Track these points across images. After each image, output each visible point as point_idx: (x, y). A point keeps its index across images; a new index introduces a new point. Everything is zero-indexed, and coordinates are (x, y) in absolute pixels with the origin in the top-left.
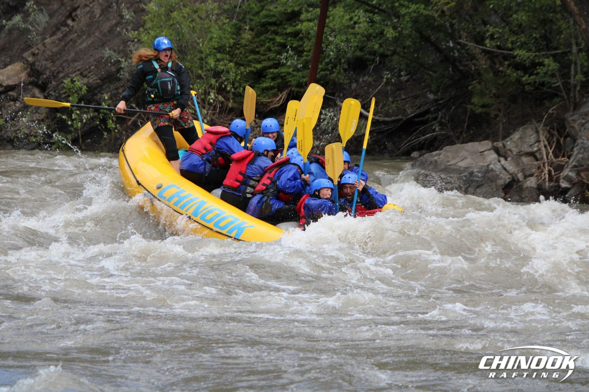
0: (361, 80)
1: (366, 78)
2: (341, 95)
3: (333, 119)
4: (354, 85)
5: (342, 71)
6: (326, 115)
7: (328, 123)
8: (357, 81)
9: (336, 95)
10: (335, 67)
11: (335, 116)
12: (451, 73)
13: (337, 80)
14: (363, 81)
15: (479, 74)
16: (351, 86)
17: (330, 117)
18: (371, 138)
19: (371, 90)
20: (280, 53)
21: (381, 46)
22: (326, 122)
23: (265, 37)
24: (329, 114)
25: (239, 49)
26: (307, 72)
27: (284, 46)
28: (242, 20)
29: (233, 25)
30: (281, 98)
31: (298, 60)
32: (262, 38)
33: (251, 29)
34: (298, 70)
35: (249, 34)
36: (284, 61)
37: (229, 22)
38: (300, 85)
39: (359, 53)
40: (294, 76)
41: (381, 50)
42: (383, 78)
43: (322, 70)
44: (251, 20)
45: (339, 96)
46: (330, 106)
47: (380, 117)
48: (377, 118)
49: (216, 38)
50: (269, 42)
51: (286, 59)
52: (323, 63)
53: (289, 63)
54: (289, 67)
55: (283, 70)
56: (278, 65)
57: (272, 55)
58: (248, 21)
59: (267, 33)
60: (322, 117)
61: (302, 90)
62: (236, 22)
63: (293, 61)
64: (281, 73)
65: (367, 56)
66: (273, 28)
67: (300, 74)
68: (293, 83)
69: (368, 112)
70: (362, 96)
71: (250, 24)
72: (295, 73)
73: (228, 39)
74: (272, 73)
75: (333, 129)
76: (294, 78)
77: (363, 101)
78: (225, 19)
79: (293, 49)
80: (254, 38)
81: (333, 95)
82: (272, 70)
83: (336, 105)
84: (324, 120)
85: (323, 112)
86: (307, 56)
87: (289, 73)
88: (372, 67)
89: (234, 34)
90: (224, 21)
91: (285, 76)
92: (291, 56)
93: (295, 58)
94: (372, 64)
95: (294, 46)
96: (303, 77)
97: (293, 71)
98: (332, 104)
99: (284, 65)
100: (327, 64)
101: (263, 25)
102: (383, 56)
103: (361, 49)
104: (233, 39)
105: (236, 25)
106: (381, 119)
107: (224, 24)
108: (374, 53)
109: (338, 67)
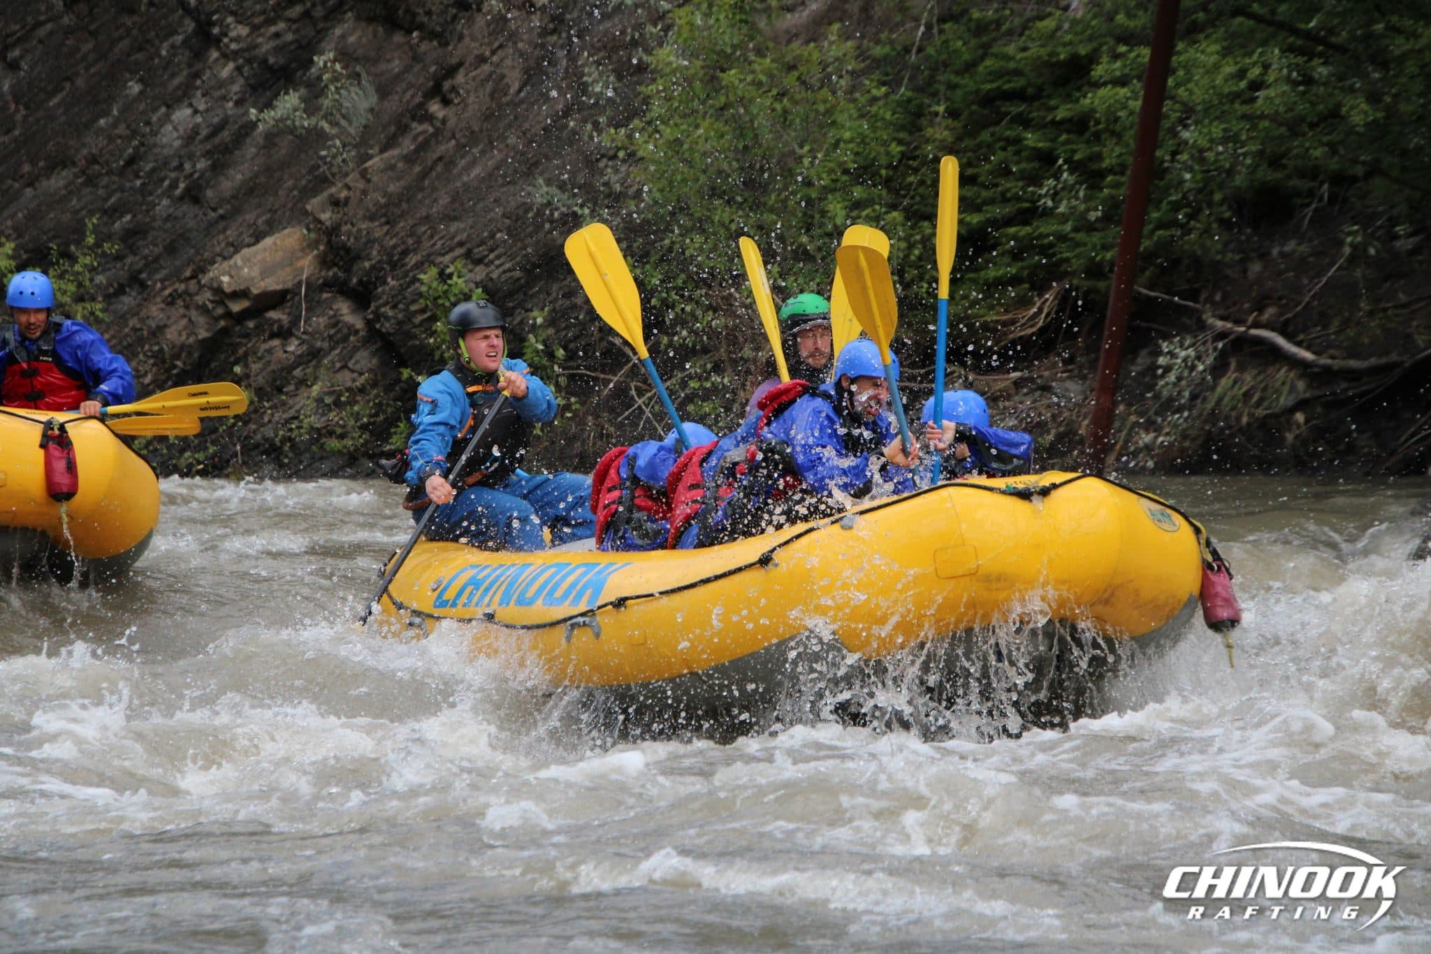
0: (1275, 252)
1: (1290, 246)
2: (1218, 297)
3: (1193, 368)
4: (1255, 268)
5: (1215, 226)
6: (1172, 354)
7: (1179, 379)
8: (1264, 256)
9: (1203, 296)
10: (1195, 215)
11: (1199, 358)
13: (1199, 252)
14: (1283, 255)
16: (1245, 271)
17: (1185, 360)
18: (1307, 421)
19: (1305, 281)
20: (1035, 180)
21: (1333, 148)
22: (1172, 377)
23: (992, 135)
24: (1183, 354)
25: (916, 171)
26: (1115, 232)
27: (1047, 159)
28: (926, 89)
29: (899, 103)
30: (1040, 310)
31: (1087, 199)
32: (985, 136)
33: (953, 114)
34: (1090, 228)
35: (947, 128)
36: (1050, 203)
37: (886, 95)
38: (1095, 271)
39: (1267, 175)
40: (1078, 245)
41: (1334, 164)
42: (1341, 243)
43: (1161, 225)
44: (952, 87)
45: (1210, 300)
46: (1184, 330)
47: (1333, 357)
48: (1324, 361)
49: (851, 140)
50: (1004, 149)
51: (1055, 196)
52: (1164, 205)
53: (1062, 209)
54: (1064, 219)
55: (1047, 228)
56: (1029, 214)
57: (1012, 186)
58: (942, 88)
59: (997, 123)
60: (1162, 361)
61: (1102, 285)
62: (909, 94)
63: (1074, 202)
64: (1041, 236)
65: (1294, 182)
66: (1015, 108)
67: (1096, 238)
68: (1076, 264)
69: (1299, 344)
70: (1280, 298)
71: (947, 99)
72: (1080, 236)
73: (885, 144)
74: (1014, 238)
75: (1194, 397)
76: (1077, 251)
77: (1281, 314)
78: (877, 87)
79: (1074, 167)
80: (960, 139)
81: (1193, 295)
82: (1012, 230)
83: (1202, 326)
84: (1168, 369)
85: (1165, 346)
86: (1116, 185)
87: (1062, 238)
88: (1309, 212)
89: (903, 128)
90: (875, 92)
91: (1051, 245)
92: (1068, 188)
93: (1081, 194)
94: (1308, 205)
95: (1077, 157)
96: (1105, 248)
97: (1076, 230)
98: (1190, 325)
99: (1048, 213)
100: (1176, 207)
101: (988, 100)
102: (1340, 180)
103: (1275, 162)
104: (900, 142)
105: (909, 101)
106: (1337, 364)
107: (875, 99)
108: (1313, 173)
109: (1203, 216)
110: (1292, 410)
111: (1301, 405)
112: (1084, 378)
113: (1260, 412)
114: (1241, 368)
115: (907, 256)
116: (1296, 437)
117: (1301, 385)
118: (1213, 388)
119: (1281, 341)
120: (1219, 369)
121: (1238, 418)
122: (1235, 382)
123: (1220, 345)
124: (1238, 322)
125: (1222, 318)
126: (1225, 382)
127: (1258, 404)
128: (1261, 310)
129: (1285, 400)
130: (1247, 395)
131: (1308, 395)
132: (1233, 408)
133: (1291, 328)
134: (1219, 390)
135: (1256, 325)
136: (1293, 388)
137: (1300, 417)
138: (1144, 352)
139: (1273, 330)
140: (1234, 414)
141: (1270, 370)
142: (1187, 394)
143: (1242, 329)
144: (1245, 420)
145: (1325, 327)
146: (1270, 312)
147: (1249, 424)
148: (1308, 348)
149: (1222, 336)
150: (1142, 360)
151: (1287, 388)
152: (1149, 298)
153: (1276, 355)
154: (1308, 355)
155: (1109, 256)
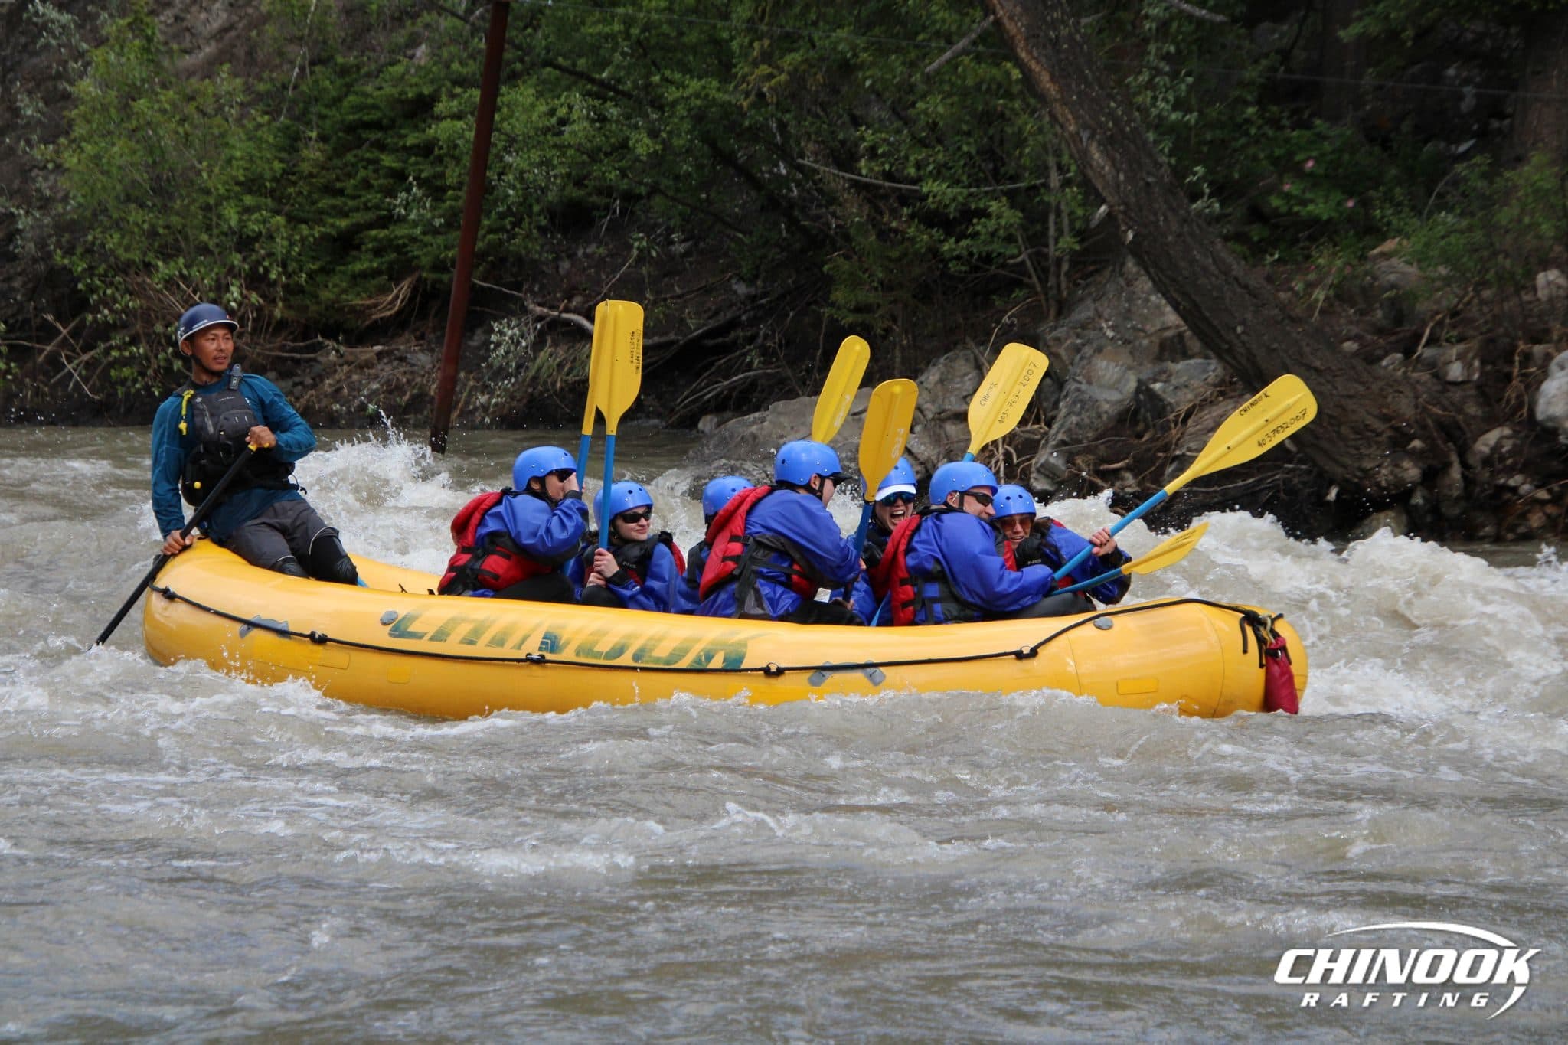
0: (580, 253)
1: (592, 248)
2: (536, 289)
3: (518, 343)
4: (565, 265)
5: (535, 231)
6: (501, 333)
7: (507, 353)
8: (571, 256)
9: (525, 287)
10: (518, 223)
11: (522, 336)
12: (784, 234)
13: (523, 252)
14: (586, 255)
15: (847, 238)
16: (557, 268)
17: (511, 337)
20: (391, 193)
21: (623, 172)
22: (501, 351)
23: (356, 156)
24: (510, 333)
25: (294, 184)
26: (455, 236)
27: (400, 176)
28: (301, 118)
29: (279, 129)
30: (396, 297)
31: (433, 208)
32: (349, 157)
33: (323, 138)
34: (436, 232)
35: (319, 150)
36: (403, 212)
37: (269, 122)
38: (439, 266)
39: (573, 192)
40: (426, 245)
41: (624, 184)
42: (630, 247)
43: (491, 231)
44: (322, 117)
45: (530, 290)
46: (510, 314)
49: (242, 159)
50: (365, 168)
51: (407, 206)
52: (493, 215)
53: (413, 216)
54: (415, 224)
55: (400, 231)
56: (387, 220)
57: (373, 197)
58: (314, 118)
59: (359, 147)
60: (493, 338)
61: (445, 277)
62: (287, 122)
63: (422, 211)
64: (397, 238)
65: (593, 198)
66: (374, 136)
67: (440, 240)
68: (425, 261)
70: (585, 289)
71: (318, 127)
72: (428, 238)
73: (269, 161)
74: (375, 239)
75: (519, 367)
76: (425, 250)
77: (585, 302)
78: (262, 117)
79: (422, 183)
80: (330, 159)
81: (518, 287)
82: (374, 233)
83: (525, 310)
84: (498, 345)
85: (496, 326)
86: (455, 199)
87: (413, 239)
88: (605, 222)
89: (282, 149)
90: (259, 120)
91: (405, 246)
92: (418, 200)
93: (428, 205)
94: (605, 216)
95: (424, 175)
96: (447, 248)
97: (424, 233)
98: (515, 309)
99: (401, 220)
100: (502, 216)
101: (351, 129)
102: (629, 197)
103: (579, 182)
104: (281, 160)
105: (288, 128)
107: (260, 126)
108: (608, 191)
109: (525, 225)
112: (432, 350)
113: (570, 378)
114: (555, 344)
115: (289, 252)
118: (534, 360)
119: (585, 323)
120: (538, 344)
121: (553, 384)
122: (551, 355)
123: (539, 326)
124: (552, 308)
125: (540, 305)
126: (543, 355)
127: (568, 374)
128: (570, 298)
130: (560, 366)
132: (550, 376)
134: (539, 361)
135: (567, 310)
138: (479, 331)
139: (579, 314)
140: (550, 380)
141: (578, 346)
142: (513, 364)
143: (556, 313)
144: (558, 385)
146: (577, 301)
147: (562, 389)
149: (540, 318)
150: (478, 337)
152: (481, 288)
155: (450, 254)
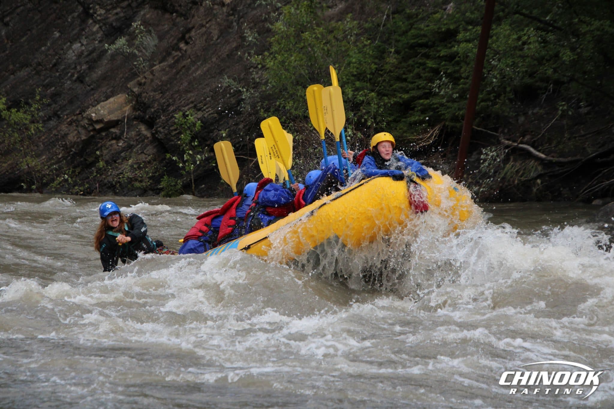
0: (530, 112)
1: (536, 110)
2: (506, 131)
3: (495, 160)
4: (522, 119)
5: (507, 101)
6: (487, 154)
7: (489, 164)
8: (525, 114)
9: (500, 130)
10: (498, 96)
11: (498, 156)
13: (500, 112)
14: (533, 114)
16: (517, 120)
17: (492, 157)
18: (542, 183)
19: (542, 125)
20: (431, 81)
21: (555, 71)
22: (486, 164)
23: (414, 61)
24: (491, 154)
25: (382, 76)
26: (464, 103)
27: (436, 72)
28: (387, 41)
29: (375, 47)
30: (432, 135)
31: (453, 89)
32: (411, 62)
33: (397, 52)
34: (454, 101)
35: (395, 58)
36: (437, 90)
37: (370, 44)
38: (455, 119)
39: (528, 80)
40: (448, 108)
41: (556, 76)
42: (558, 109)
43: (483, 101)
44: (398, 41)
45: (503, 132)
46: (491, 144)
47: (553, 157)
48: (549, 158)
49: (355, 63)
50: (418, 67)
51: (439, 87)
52: (484, 92)
53: (442, 93)
54: (443, 97)
55: (435, 100)
56: (429, 95)
57: (422, 83)
58: (393, 42)
59: (416, 56)
60: (482, 157)
61: (458, 125)
62: (380, 43)
63: (447, 90)
64: (433, 104)
65: (538, 84)
66: (424, 51)
67: (456, 105)
68: (447, 116)
69: (539, 151)
70: (532, 132)
71: (395, 46)
72: (449, 104)
73: (369, 64)
74: (422, 104)
75: (495, 172)
76: (448, 111)
77: (532, 139)
78: (366, 41)
79: (448, 75)
80: (401, 63)
81: (496, 130)
82: (421, 101)
83: (499, 143)
84: (485, 160)
85: (484, 151)
86: (465, 84)
87: (442, 105)
88: (544, 96)
89: (376, 58)
90: (365, 42)
91: (437, 108)
92: (445, 84)
93: (450, 87)
94: (544, 93)
95: (449, 71)
96: (459, 109)
97: (448, 102)
98: (495, 142)
99: (436, 94)
100: (489, 93)
101: (412, 47)
102: (558, 83)
103: (531, 75)
104: (376, 64)
105: (379, 46)
106: (555, 160)
107: (365, 46)
108: (547, 80)
109: (502, 97)
110: (536, 178)
111: (539, 176)
112: (450, 163)
113: (523, 179)
114: (515, 160)
115: (377, 111)
116: (537, 190)
117: (540, 168)
118: (504, 168)
119: (532, 150)
120: (506, 160)
121: (514, 182)
122: (512, 166)
123: (507, 151)
124: (514, 141)
125: (508, 140)
126: (508, 166)
127: (521, 176)
128: (524, 136)
129: (533, 174)
130: (517, 172)
131: (542, 172)
132: (512, 177)
133: (536, 144)
134: (506, 169)
135: (522, 143)
136: (536, 169)
137: (539, 181)
138: (475, 153)
139: (528, 145)
140: (512, 179)
141: (527, 161)
142: (492, 171)
143: (516, 144)
144: (516, 182)
145: (550, 144)
146: (528, 137)
147: (518, 184)
148: (543, 153)
149: (507, 147)
150: (474, 157)
151: (533, 169)
152: (477, 131)
153: (529, 155)
154: (543, 156)
155: (461, 113)
